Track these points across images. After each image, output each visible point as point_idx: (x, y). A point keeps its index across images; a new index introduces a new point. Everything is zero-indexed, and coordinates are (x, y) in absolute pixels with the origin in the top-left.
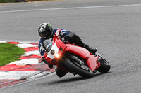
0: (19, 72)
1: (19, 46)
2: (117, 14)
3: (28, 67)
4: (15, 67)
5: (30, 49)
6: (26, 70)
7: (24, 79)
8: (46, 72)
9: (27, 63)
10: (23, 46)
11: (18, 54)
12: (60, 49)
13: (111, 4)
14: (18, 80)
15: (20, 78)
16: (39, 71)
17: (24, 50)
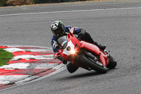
0: (8, 77)
1: (7, 50)
2: (105, 18)
3: (17, 71)
4: (3, 72)
5: (18, 53)
6: (14, 74)
7: (12, 84)
8: (34, 77)
9: (15, 67)
10: (11, 50)
11: (7, 58)
12: (76, 45)
13: (99, 8)
14: (6, 85)
15: (9, 82)
16: (27, 76)
17: (12, 55)
